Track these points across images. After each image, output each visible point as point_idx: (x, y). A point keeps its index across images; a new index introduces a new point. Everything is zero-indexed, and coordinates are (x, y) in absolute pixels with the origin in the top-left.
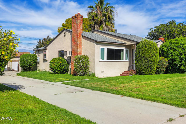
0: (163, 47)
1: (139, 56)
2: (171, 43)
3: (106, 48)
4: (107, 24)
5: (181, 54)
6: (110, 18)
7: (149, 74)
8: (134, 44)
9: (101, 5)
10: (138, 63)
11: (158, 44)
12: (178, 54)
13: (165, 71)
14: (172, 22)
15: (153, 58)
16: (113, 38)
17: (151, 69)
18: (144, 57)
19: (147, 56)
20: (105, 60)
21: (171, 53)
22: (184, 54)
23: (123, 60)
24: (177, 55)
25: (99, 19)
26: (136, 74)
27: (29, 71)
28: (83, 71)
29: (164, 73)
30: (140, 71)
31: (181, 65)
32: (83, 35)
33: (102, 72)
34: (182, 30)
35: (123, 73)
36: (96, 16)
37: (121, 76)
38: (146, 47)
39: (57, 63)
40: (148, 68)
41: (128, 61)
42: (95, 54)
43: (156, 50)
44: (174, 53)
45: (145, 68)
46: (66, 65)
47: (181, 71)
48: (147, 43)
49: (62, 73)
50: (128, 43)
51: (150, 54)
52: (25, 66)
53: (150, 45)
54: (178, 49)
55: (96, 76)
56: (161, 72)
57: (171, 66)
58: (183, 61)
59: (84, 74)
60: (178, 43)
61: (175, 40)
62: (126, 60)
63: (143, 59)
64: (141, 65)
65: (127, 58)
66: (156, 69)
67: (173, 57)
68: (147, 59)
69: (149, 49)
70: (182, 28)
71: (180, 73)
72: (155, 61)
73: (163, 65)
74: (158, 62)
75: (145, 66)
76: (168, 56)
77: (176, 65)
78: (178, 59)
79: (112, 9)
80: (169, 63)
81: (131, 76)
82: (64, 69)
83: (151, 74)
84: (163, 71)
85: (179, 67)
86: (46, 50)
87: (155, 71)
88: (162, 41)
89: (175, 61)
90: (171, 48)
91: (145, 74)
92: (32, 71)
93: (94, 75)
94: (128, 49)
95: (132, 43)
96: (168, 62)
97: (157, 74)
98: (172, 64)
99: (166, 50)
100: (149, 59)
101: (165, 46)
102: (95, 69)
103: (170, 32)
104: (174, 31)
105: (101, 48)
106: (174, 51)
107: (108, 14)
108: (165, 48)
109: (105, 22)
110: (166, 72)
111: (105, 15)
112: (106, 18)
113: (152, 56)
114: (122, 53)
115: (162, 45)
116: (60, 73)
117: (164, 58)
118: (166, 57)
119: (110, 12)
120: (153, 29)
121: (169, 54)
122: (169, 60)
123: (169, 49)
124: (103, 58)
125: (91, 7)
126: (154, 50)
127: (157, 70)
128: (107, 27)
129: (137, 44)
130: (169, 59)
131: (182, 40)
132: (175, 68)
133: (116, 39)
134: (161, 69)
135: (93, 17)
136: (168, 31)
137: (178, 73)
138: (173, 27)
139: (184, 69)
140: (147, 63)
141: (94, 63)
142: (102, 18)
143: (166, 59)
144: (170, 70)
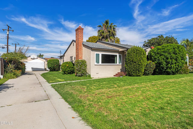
0: (151, 53)
1: (128, 61)
2: (158, 49)
3: (101, 54)
4: (111, 37)
5: (167, 59)
6: (113, 33)
7: (137, 76)
8: (125, 50)
9: (106, 25)
10: (128, 66)
11: (146, 50)
12: (165, 58)
13: (152, 72)
14: (160, 36)
15: (141, 62)
16: (110, 46)
17: (139, 71)
18: (132, 61)
19: (135, 60)
20: (100, 63)
21: (158, 58)
22: (170, 58)
23: (117, 63)
24: (163, 59)
25: (105, 35)
26: (126, 75)
27: (54, 71)
28: (81, 73)
29: (152, 74)
30: (129, 73)
31: (167, 68)
32: (84, 44)
33: (97, 73)
34: (169, 41)
35: (116, 74)
36: (103, 32)
37: (114, 77)
38: (134, 52)
39: (65, 66)
40: (136, 71)
41: (121, 64)
42: (90, 59)
43: (144, 55)
44: (161, 58)
45: (134, 70)
46: (73, 68)
47: (168, 73)
48: (135, 49)
49: (70, 73)
50: (121, 50)
51: (138, 58)
52: (50, 67)
53: (138, 50)
54: (164, 54)
55: (92, 77)
56: (148, 74)
57: (158, 69)
58: (170, 65)
59: (82, 75)
60: (164, 49)
61: (161, 46)
62: (119, 63)
63: (132, 63)
64: (130, 68)
65: (120, 62)
66: (143, 71)
67: (159, 61)
68: (135, 63)
69: (137, 54)
70: (169, 40)
71: (166, 75)
72: (142, 65)
73: (150, 67)
74: (145, 65)
75: (134, 69)
76: (156, 60)
77: (163, 68)
78: (165, 63)
79: (115, 27)
80: (157, 66)
81: (121, 77)
82: (71, 70)
83: (139, 76)
84: (151, 73)
85: (165, 69)
86: (64, 56)
87: (143, 73)
88: (150, 48)
89: (162, 64)
90: (158, 53)
91: (133, 76)
92: (56, 71)
93: (90, 76)
94: (122, 55)
95: (123, 50)
96: (155, 65)
97: (145, 75)
98: (159, 67)
99: (153, 55)
100: (137, 63)
101: (153, 51)
102: (90, 71)
103: (159, 43)
104: (162, 42)
105: (96, 54)
106: (160, 55)
107: (112, 30)
108: (153, 53)
109: (110, 37)
110: (154, 74)
111: (109, 32)
112: (110, 33)
113: (140, 60)
114: (116, 58)
115: (150, 50)
116: (68, 73)
117: (151, 62)
118: (153, 61)
119: (113, 29)
120: (147, 42)
121: (156, 58)
122: (156, 64)
123: (156, 55)
124: (98, 62)
125: (100, 26)
126: (142, 55)
127: (146, 72)
128: (111, 40)
129: (127, 50)
130: (156, 62)
131: (168, 46)
132: (162, 71)
133: (112, 47)
134: (148, 71)
135: (101, 33)
136: (157, 43)
137: (165, 74)
138: (161, 39)
139: (170, 71)
140: (135, 66)
141: (90, 66)
142: (107, 34)
143: (154, 63)
144: (157, 72)
